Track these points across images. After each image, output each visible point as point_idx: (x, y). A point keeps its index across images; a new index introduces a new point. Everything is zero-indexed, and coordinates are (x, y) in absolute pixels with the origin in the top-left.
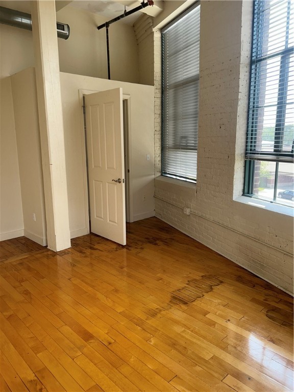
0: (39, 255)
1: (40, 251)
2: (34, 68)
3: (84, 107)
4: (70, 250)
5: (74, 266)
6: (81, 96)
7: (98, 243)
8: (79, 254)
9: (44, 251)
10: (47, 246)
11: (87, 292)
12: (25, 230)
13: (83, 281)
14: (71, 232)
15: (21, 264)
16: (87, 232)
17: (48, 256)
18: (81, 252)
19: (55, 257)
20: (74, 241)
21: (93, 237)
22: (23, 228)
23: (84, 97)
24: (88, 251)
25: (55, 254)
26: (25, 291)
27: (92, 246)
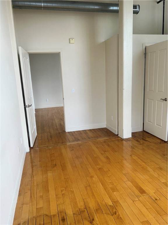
0: (114, 139)
1: (115, 137)
2: (118, 35)
3: (145, 54)
4: (131, 139)
5: (133, 148)
6: (144, 47)
7: (148, 137)
8: (136, 142)
9: (116, 137)
10: (118, 135)
11: (141, 165)
12: (106, 124)
13: (138, 158)
14: (132, 129)
15: (105, 142)
16: (141, 130)
17: (118, 140)
18: (137, 141)
19: (123, 141)
20: (133, 134)
21: (144, 133)
22: (106, 123)
23: (146, 48)
24: (142, 141)
25: (122, 140)
26: (107, 157)
27: (144, 138)
